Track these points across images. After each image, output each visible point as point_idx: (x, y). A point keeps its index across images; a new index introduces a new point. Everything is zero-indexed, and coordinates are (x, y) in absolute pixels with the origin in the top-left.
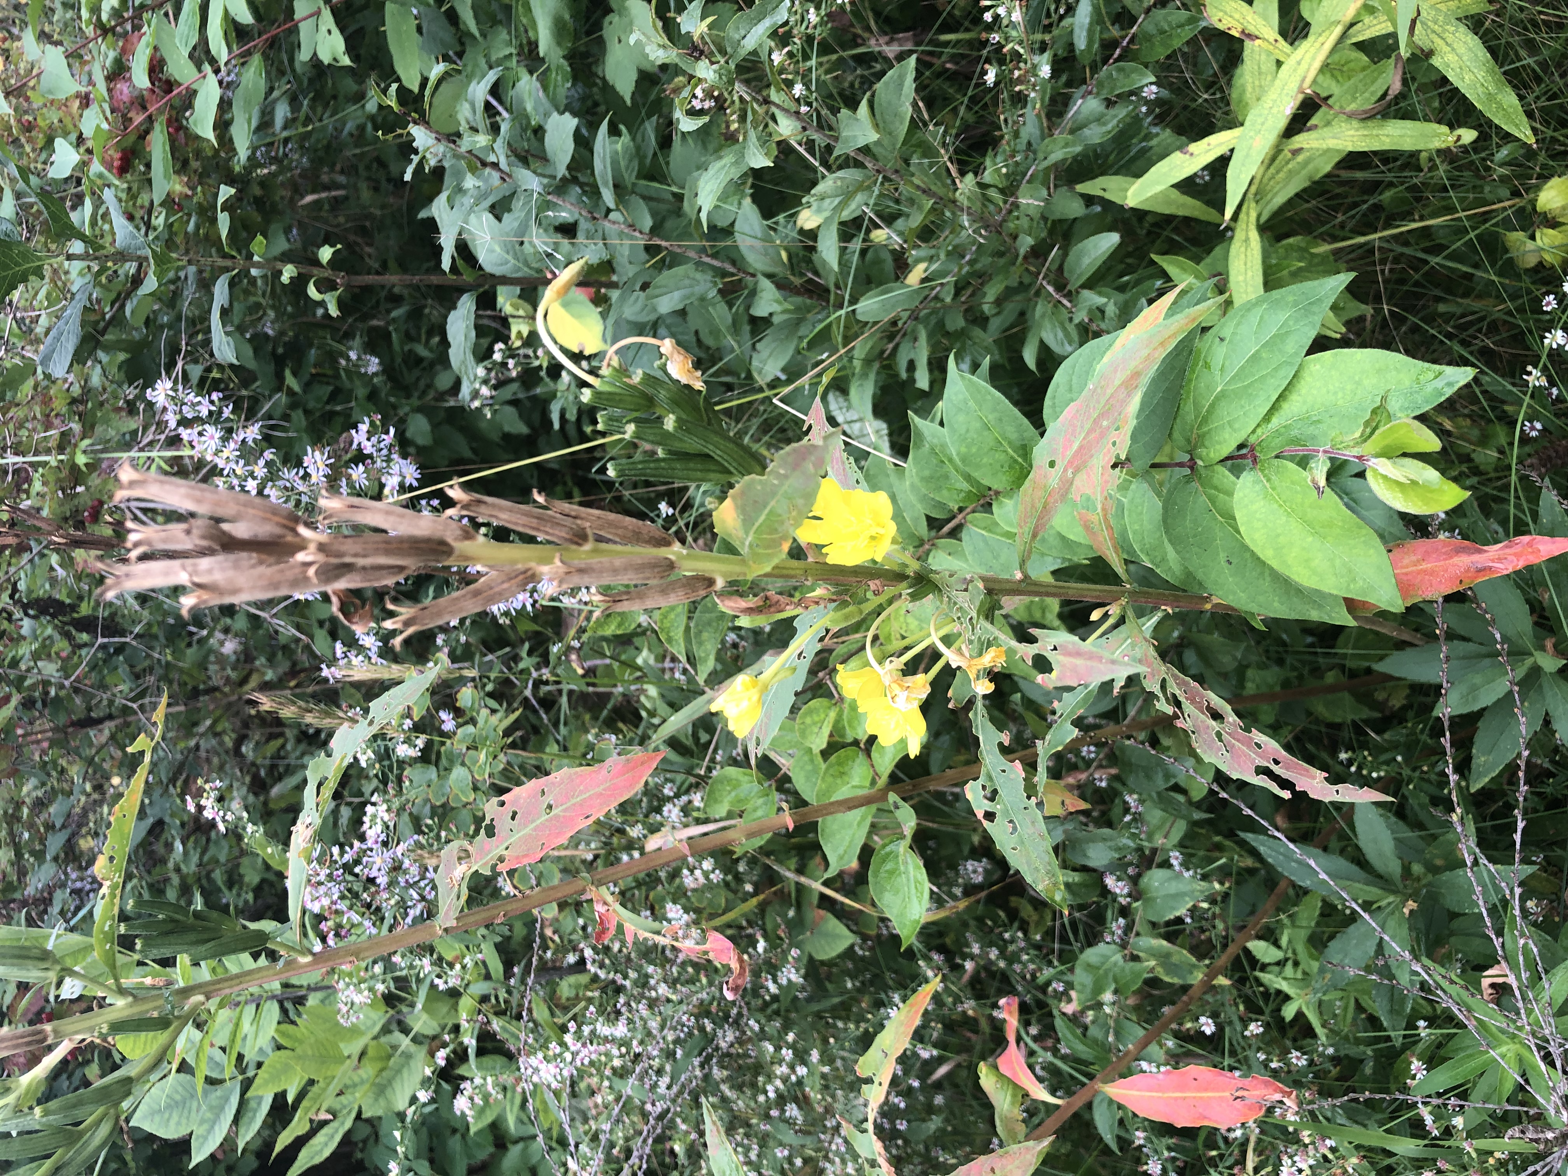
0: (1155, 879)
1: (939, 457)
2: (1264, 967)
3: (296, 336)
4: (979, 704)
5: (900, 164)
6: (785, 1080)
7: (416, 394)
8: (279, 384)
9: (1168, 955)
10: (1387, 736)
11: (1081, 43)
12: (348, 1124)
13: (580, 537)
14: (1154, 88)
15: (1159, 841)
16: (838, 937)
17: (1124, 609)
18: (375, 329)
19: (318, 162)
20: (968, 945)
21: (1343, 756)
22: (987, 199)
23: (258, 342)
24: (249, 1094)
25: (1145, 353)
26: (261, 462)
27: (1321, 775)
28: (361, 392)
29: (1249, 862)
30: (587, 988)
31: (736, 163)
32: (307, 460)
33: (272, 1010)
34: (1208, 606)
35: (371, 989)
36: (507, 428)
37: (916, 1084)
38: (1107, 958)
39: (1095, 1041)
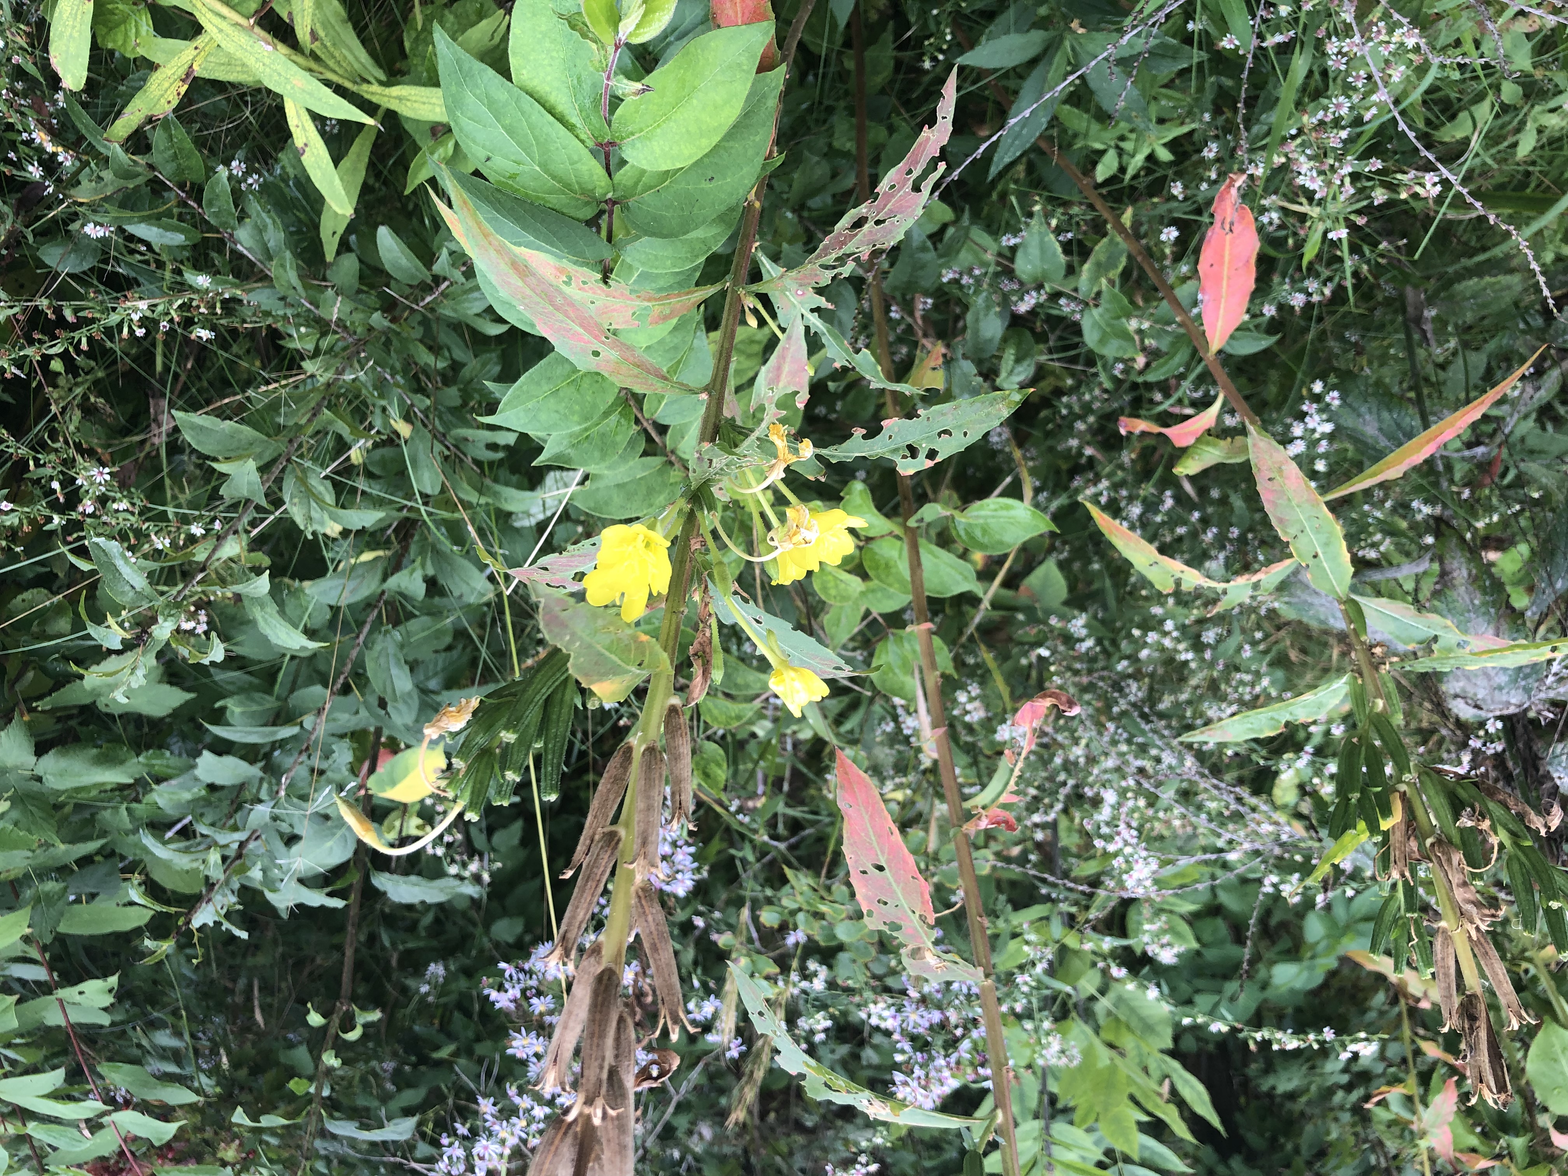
0: (1024, 266)
1: (581, 441)
2: (1122, 169)
3: (399, 1042)
4: (823, 452)
5: (283, 438)
6: (1178, 640)
7: (471, 928)
8: (446, 1065)
9: (1098, 265)
10: (913, 19)
11: (179, 239)
12: (1176, 1065)
13: (612, 839)
14: (234, 164)
15: (989, 257)
16: (1046, 577)
17: (749, 293)
18: (400, 961)
19: (220, 1007)
20: (1070, 449)
21: (927, 65)
22: (330, 350)
23: (402, 1081)
24: (1136, 1157)
25: (493, 254)
26: (517, 1100)
27: (926, 132)
28: (463, 983)
29: (1021, 168)
30: (1072, 820)
31: (262, 606)
32: (521, 1055)
33: (1060, 1128)
34: (757, 205)
35: (1048, 1034)
36: (516, 841)
37: (1196, 515)
38: (1095, 324)
39: (1173, 344)
